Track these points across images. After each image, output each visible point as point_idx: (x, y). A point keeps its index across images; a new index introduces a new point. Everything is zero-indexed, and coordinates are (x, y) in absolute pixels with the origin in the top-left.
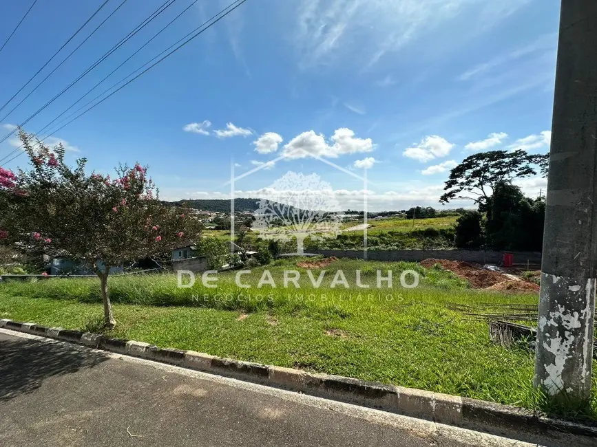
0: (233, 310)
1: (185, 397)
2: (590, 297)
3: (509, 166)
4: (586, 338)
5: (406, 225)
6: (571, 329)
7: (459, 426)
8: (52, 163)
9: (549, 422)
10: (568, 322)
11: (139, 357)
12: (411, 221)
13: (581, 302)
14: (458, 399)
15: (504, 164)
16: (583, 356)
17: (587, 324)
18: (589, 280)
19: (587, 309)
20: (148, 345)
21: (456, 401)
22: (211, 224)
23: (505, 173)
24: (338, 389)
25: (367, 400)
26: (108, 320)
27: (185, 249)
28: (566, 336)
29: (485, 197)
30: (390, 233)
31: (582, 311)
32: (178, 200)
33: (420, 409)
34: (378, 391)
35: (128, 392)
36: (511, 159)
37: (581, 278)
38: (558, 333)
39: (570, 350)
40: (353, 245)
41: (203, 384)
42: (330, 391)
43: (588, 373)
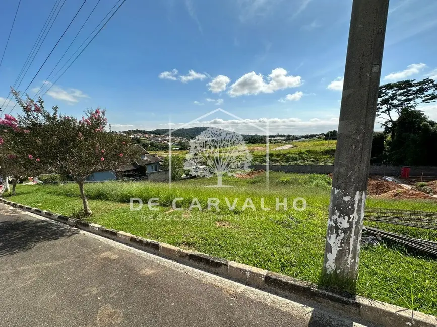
0: (168, 206)
1: (105, 258)
2: (358, 205)
3: (416, 93)
4: (352, 235)
5: (322, 145)
6: (342, 228)
7: (260, 289)
8: (37, 110)
9: (317, 291)
10: (341, 223)
11: (94, 233)
12: (327, 142)
13: (351, 209)
14: (264, 272)
15: (411, 92)
16: (349, 248)
17: (354, 226)
18: (358, 192)
19: (355, 214)
20: (99, 226)
21: (262, 273)
22: (177, 147)
23: (411, 99)
24: (196, 260)
25: (211, 268)
26: (86, 210)
27: (156, 165)
28: (339, 233)
29: (391, 121)
30: (307, 151)
31: (351, 216)
32: (154, 129)
33: (240, 277)
34: (217, 263)
35: (76, 253)
36: (418, 87)
37: (351, 191)
38: (335, 231)
39: (341, 243)
40: (277, 161)
41: (120, 252)
42: (191, 261)
43: (353, 261)
